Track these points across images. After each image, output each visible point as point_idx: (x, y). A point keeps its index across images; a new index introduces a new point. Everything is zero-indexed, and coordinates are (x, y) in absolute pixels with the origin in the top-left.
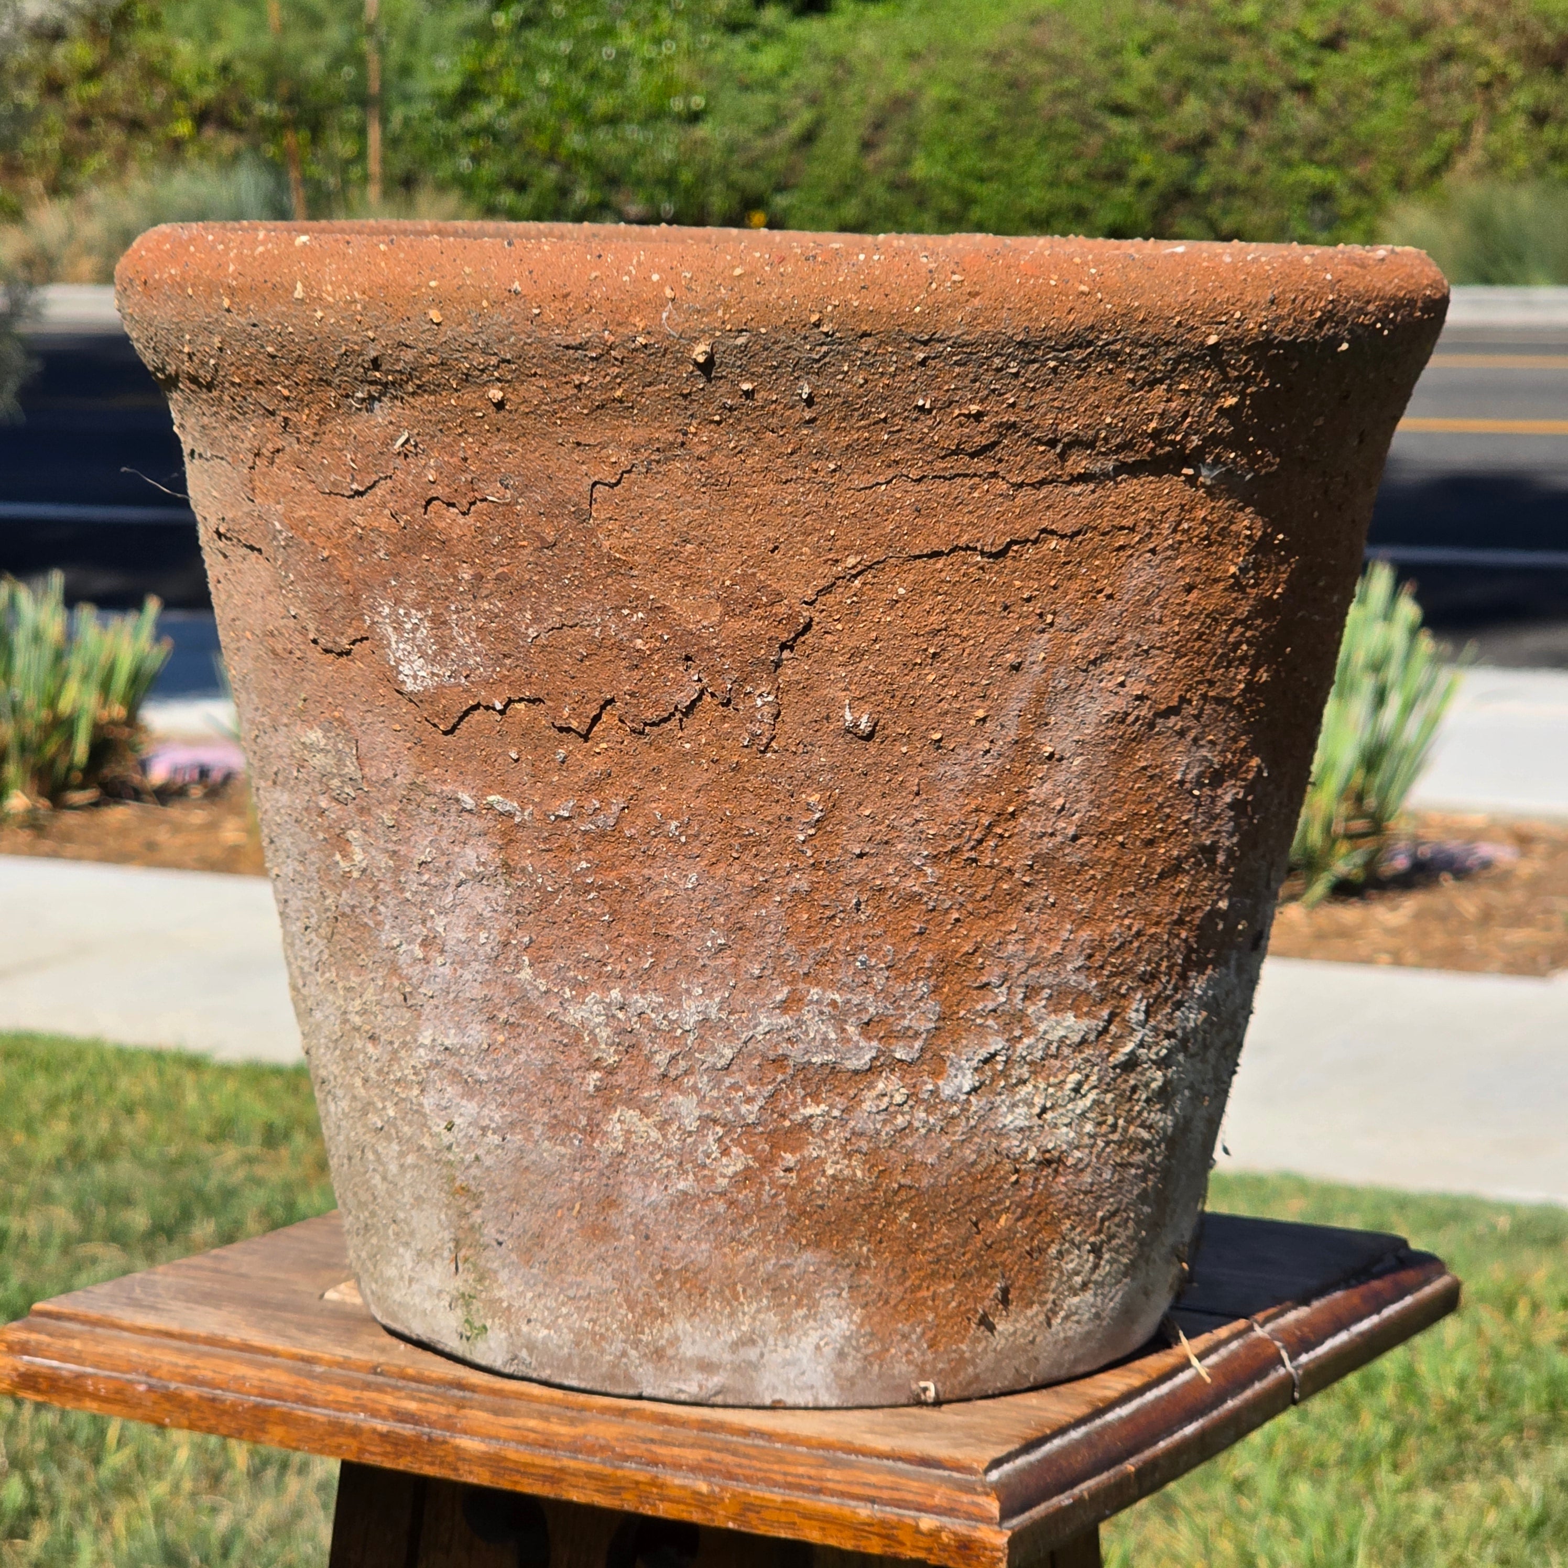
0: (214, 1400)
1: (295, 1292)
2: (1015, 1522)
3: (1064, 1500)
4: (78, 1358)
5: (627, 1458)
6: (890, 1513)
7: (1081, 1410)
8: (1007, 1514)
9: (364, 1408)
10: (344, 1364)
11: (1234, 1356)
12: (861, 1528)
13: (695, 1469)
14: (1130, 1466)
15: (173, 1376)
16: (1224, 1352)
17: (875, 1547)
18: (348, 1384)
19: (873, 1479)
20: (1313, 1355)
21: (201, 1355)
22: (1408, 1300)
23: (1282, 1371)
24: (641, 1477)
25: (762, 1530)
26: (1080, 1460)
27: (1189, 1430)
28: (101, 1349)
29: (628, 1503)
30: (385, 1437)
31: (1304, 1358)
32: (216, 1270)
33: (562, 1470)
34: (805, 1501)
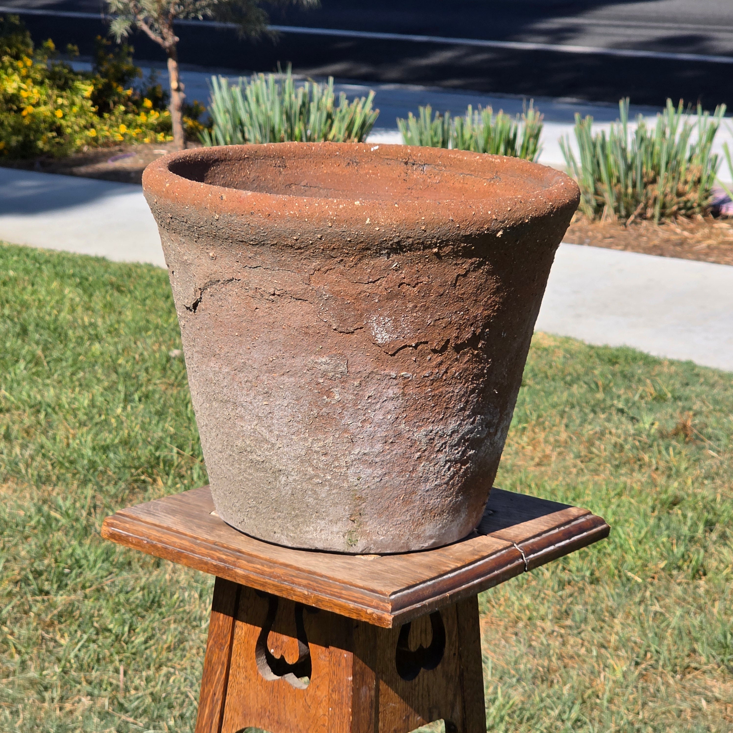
0: (166, 548)
1: (202, 511)
2: (397, 613)
3: (418, 605)
4: (127, 530)
5: (285, 581)
6: (359, 606)
7: (436, 575)
8: (393, 610)
9: (210, 556)
10: (206, 541)
11: (502, 555)
12: (350, 610)
13: (305, 586)
14: (448, 594)
15: (155, 539)
16: (498, 554)
17: (354, 617)
18: (206, 548)
19: (356, 595)
20: (536, 555)
21: (164, 533)
22: (585, 534)
23: (521, 560)
24: (288, 587)
25: (323, 608)
26: (427, 593)
27: (476, 582)
28: (134, 528)
29: (284, 595)
30: (215, 566)
31: (532, 556)
32: (181, 501)
33: (266, 582)
34: (335, 600)
